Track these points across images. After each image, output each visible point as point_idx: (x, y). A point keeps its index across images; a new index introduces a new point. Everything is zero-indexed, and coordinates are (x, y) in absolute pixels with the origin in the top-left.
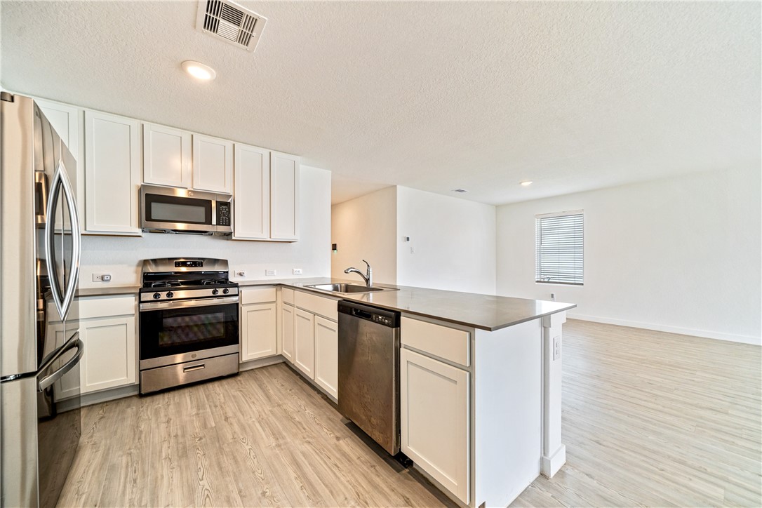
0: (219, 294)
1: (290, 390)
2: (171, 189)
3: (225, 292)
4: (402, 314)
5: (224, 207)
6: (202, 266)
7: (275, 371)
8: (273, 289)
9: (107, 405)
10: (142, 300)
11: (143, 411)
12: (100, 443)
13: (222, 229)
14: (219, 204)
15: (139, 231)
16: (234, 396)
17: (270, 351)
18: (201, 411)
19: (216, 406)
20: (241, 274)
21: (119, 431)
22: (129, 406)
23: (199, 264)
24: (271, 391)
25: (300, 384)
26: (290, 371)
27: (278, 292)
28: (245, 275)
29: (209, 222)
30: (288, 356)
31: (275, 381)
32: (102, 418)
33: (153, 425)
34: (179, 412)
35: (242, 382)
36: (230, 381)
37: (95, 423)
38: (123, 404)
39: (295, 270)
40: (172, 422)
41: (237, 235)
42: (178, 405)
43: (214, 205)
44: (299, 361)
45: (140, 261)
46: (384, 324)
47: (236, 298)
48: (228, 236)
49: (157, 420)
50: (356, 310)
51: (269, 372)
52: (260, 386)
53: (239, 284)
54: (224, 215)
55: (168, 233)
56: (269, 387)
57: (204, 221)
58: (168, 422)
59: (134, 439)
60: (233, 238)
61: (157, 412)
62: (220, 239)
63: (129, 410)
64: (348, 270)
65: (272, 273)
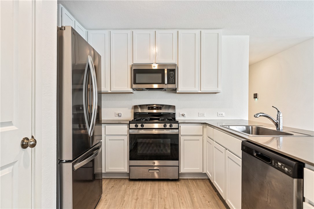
0: (167, 127)
1: (209, 202)
2: (150, 65)
3: (170, 126)
4: (306, 165)
5: (172, 72)
6: (161, 109)
7: (201, 184)
8: (201, 127)
9: (116, 181)
10: (130, 128)
11: (128, 189)
12: (108, 201)
13: (171, 86)
14: (169, 70)
15: (131, 90)
16: (172, 195)
17: (198, 170)
18: (153, 199)
19: (161, 198)
20: (183, 115)
21: (116, 197)
22: (124, 184)
23: (160, 108)
24: (195, 199)
25: (217, 199)
26: (211, 187)
27: (204, 129)
28: (186, 115)
29: (163, 82)
30: (210, 176)
31: (199, 191)
32: (113, 187)
33: (130, 200)
34: (143, 195)
35: (180, 186)
36: (173, 183)
37: (110, 189)
38: (122, 182)
39: (219, 113)
40: (138, 200)
41: (180, 90)
42: (144, 190)
43: (166, 72)
44: (216, 181)
45: (133, 106)
46: (283, 171)
47: (177, 131)
48: (174, 90)
49: (132, 196)
50: (257, 152)
51: (197, 184)
52: (189, 192)
53: (179, 122)
54: (172, 78)
55: (145, 90)
56: (195, 195)
57: (161, 82)
58: (137, 199)
59: (121, 203)
60: (177, 92)
61: (134, 191)
62: (171, 93)
63: (123, 186)
64: (257, 114)
65: (203, 115)
